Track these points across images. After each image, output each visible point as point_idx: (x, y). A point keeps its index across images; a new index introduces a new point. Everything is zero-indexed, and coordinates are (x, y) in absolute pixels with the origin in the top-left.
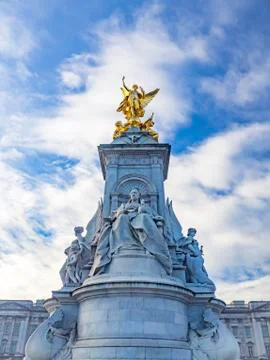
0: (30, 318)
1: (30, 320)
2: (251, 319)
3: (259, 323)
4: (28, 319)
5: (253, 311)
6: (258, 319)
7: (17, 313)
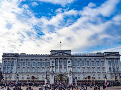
0: (18, 59)
1: (18, 60)
2: (104, 59)
3: (107, 60)
4: (17, 60)
5: (105, 56)
6: (107, 59)
7: (13, 58)
